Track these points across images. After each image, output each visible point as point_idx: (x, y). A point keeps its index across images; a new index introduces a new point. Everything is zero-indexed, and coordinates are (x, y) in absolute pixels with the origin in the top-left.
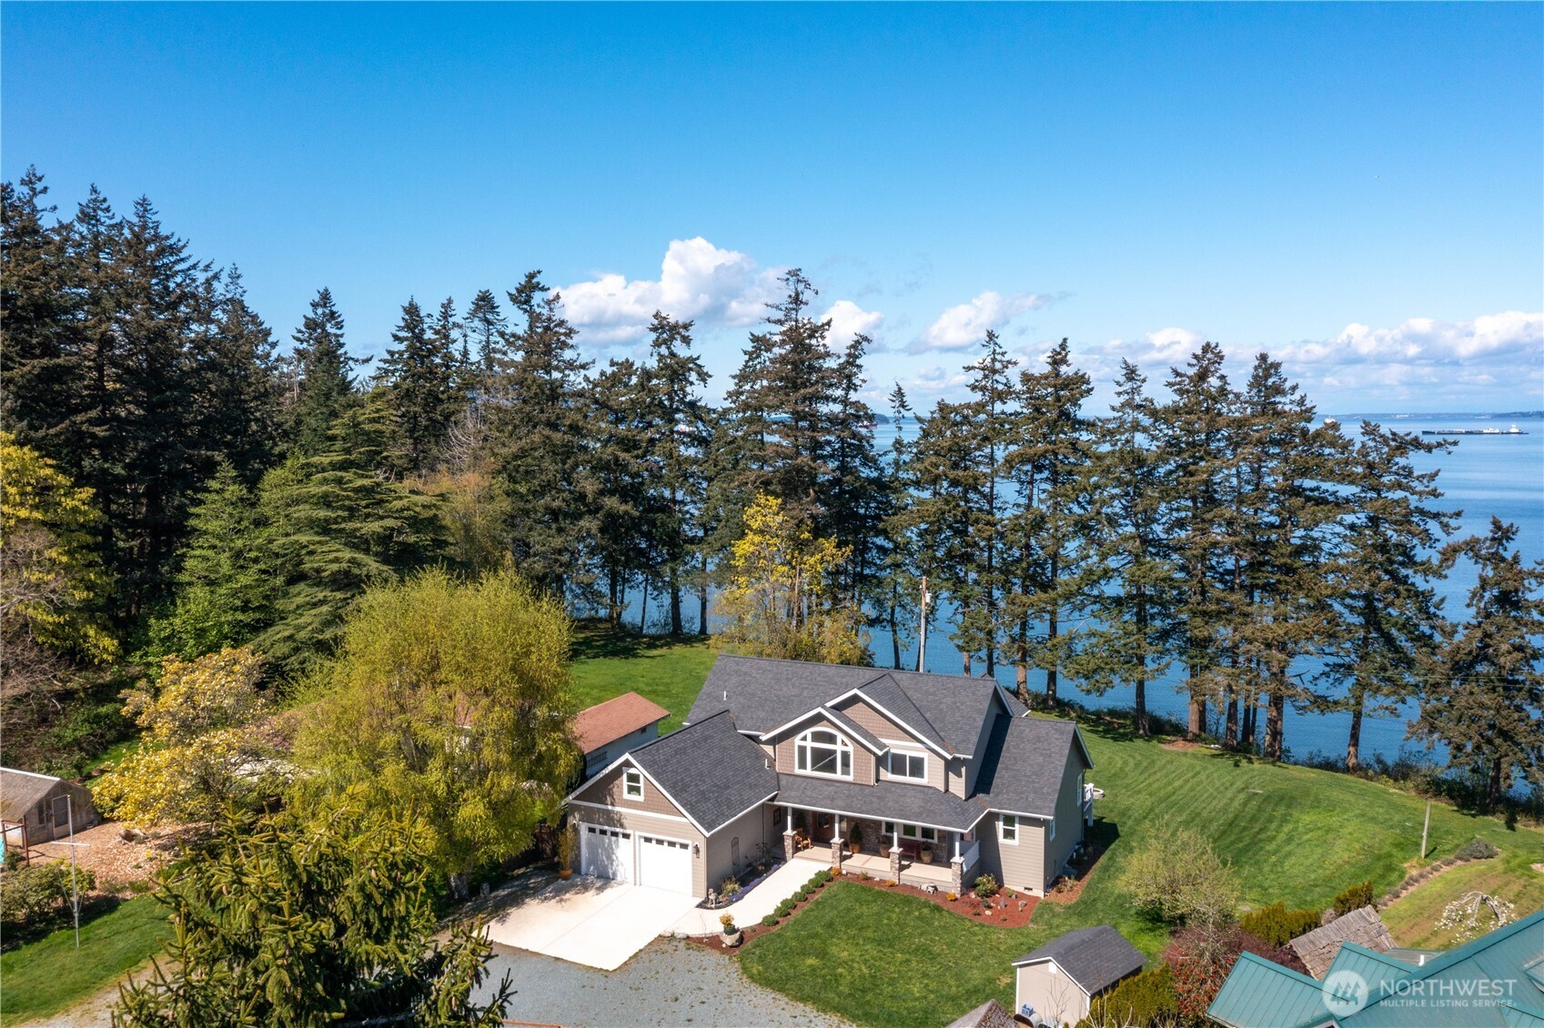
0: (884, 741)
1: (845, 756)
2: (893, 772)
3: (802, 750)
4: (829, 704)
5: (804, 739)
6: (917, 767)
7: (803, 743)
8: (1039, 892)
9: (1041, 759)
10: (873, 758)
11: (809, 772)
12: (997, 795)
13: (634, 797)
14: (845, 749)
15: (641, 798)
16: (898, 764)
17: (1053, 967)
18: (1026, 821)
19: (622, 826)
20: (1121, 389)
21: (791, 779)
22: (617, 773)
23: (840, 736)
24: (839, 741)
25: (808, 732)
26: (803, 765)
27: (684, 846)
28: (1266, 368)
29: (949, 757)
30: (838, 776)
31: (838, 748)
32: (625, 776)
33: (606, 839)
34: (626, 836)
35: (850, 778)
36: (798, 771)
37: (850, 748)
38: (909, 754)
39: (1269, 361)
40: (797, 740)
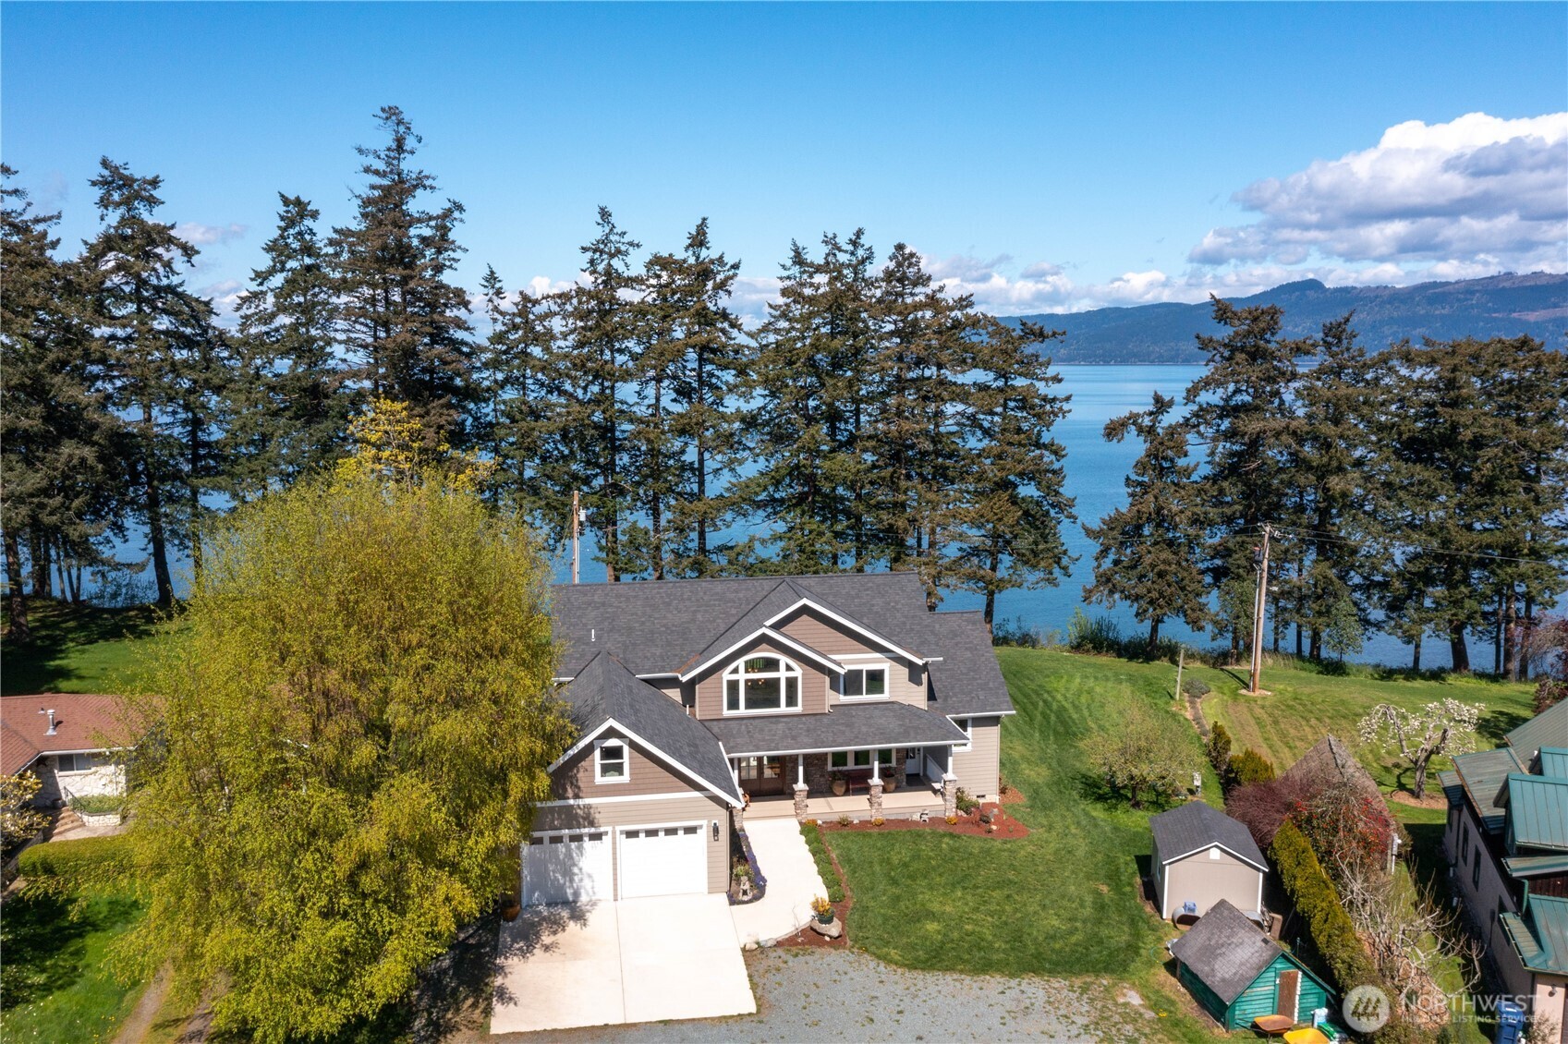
0: (834, 657)
1: (792, 683)
2: (846, 693)
3: (733, 686)
4: (769, 623)
5: (736, 671)
6: (876, 679)
7: (734, 677)
8: (994, 798)
10: (827, 680)
11: (742, 711)
12: (945, 700)
13: (613, 779)
14: (791, 674)
15: (625, 778)
16: (851, 683)
17: (1215, 854)
18: (979, 722)
19: (592, 824)
21: (722, 724)
22: (589, 749)
23: (784, 660)
24: (782, 666)
25: (741, 662)
26: (733, 704)
28: (903, 257)
29: (920, 662)
30: (783, 709)
31: (782, 675)
32: (597, 753)
33: (561, 848)
34: (596, 837)
35: (798, 709)
36: (727, 713)
37: (798, 671)
38: (865, 667)
39: (907, 251)
40: (726, 675)
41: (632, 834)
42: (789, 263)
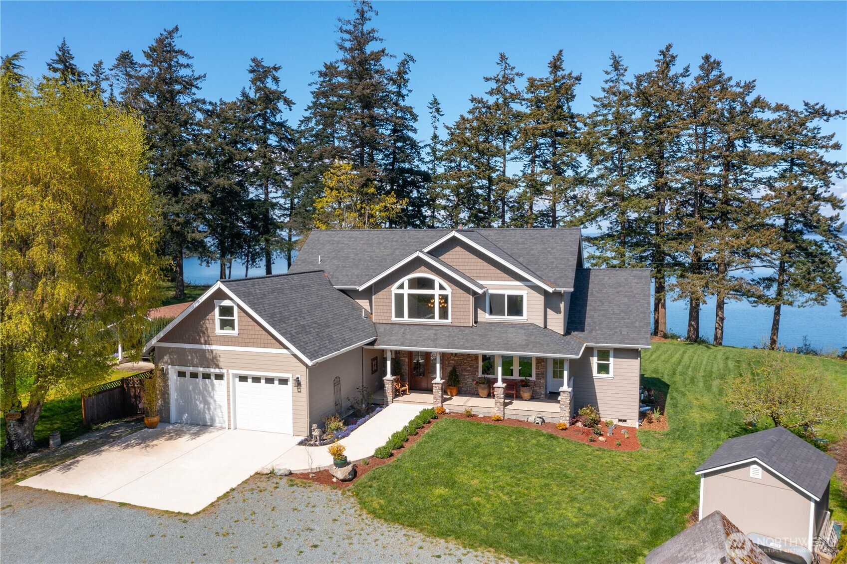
0: (481, 282)
1: (444, 298)
2: (491, 313)
3: (399, 298)
4: (427, 250)
5: (401, 287)
6: (515, 306)
7: (400, 291)
8: (633, 423)
9: (626, 300)
10: (471, 299)
11: (406, 318)
12: (591, 332)
13: (227, 332)
14: (443, 292)
15: (235, 332)
16: (495, 304)
17: (755, 472)
18: (621, 353)
19: (217, 366)
20: (608, 77)
21: (388, 327)
22: (208, 306)
23: (438, 280)
24: (437, 286)
25: (405, 280)
26: (400, 313)
27: (283, 381)
28: (709, 64)
29: (551, 290)
30: (437, 320)
31: (436, 292)
32: (217, 310)
33: (200, 380)
34: (219, 377)
35: (449, 321)
36: (394, 319)
37: (448, 291)
38: (507, 293)
39: (712, 60)
40: (394, 289)
41: (243, 379)
42: (610, 69)
